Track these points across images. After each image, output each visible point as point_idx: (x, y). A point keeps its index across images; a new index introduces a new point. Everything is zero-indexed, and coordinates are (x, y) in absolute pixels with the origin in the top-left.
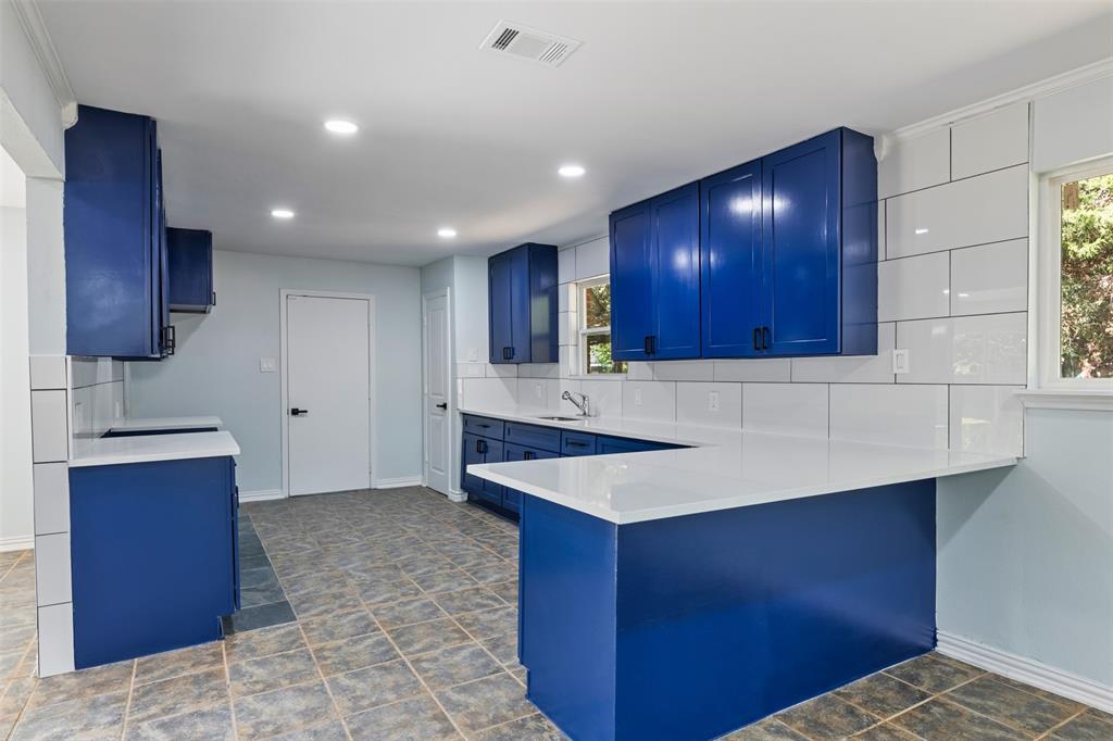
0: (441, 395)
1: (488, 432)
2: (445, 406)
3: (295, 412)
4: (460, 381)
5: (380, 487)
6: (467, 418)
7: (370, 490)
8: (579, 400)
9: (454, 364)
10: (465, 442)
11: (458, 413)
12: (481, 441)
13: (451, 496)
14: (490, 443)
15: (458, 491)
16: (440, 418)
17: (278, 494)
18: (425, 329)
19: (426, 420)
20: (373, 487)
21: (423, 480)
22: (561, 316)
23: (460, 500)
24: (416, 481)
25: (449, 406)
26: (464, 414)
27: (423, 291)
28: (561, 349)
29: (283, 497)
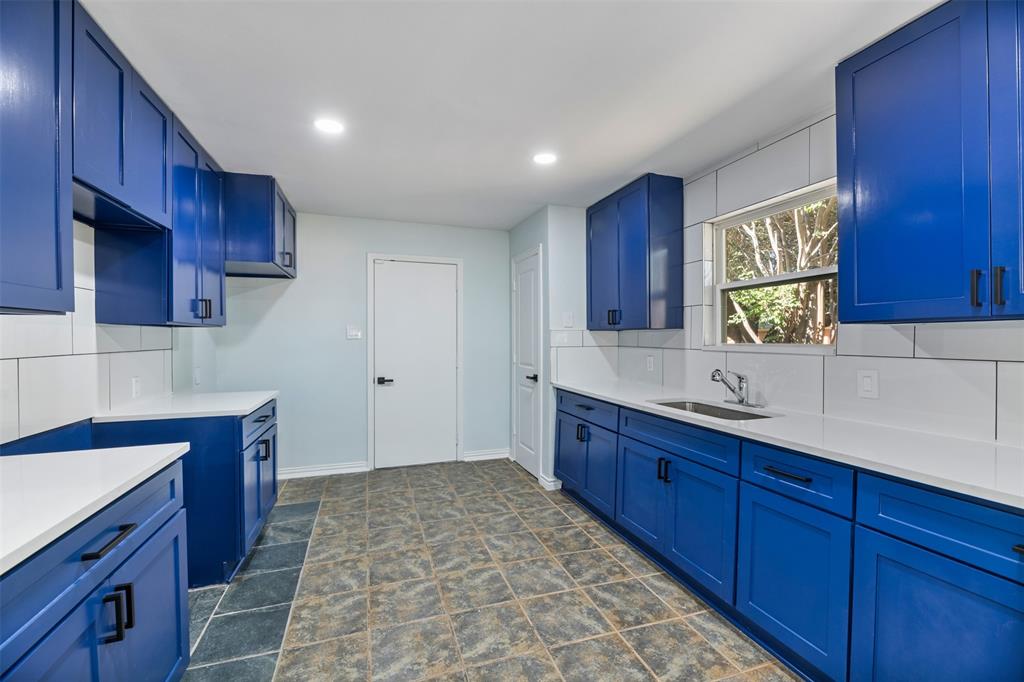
0: (531, 365)
1: (591, 416)
2: (535, 378)
3: (381, 381)
4: (553, 352)
5: (466, 460)
6: (562, 395)
7: (456, 462)
8: (734, 382)
9: (547, 331)
10: (559, 424)
11: (551, 387)
12: (583, 426)
13: (542, 482)
14: (593, 429)
15: (552, 478)
16: (530, 390)
17: (362, 467)
18: (514, 294)
19: (514, 391)
20: (459, 460)
21: (511, 454)
22: (688, 269)
23: (553, 488)
24: (503, 453)
25: (541, 379)
26: (558, 389)
27: (512, 254)
28: (687, 312)
29: (368, 470)
